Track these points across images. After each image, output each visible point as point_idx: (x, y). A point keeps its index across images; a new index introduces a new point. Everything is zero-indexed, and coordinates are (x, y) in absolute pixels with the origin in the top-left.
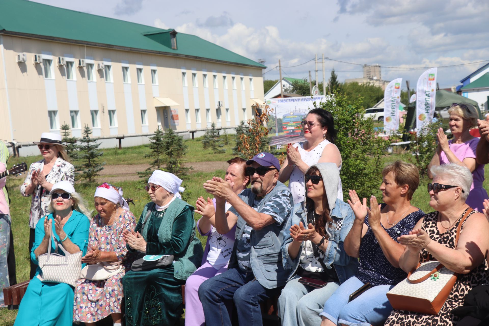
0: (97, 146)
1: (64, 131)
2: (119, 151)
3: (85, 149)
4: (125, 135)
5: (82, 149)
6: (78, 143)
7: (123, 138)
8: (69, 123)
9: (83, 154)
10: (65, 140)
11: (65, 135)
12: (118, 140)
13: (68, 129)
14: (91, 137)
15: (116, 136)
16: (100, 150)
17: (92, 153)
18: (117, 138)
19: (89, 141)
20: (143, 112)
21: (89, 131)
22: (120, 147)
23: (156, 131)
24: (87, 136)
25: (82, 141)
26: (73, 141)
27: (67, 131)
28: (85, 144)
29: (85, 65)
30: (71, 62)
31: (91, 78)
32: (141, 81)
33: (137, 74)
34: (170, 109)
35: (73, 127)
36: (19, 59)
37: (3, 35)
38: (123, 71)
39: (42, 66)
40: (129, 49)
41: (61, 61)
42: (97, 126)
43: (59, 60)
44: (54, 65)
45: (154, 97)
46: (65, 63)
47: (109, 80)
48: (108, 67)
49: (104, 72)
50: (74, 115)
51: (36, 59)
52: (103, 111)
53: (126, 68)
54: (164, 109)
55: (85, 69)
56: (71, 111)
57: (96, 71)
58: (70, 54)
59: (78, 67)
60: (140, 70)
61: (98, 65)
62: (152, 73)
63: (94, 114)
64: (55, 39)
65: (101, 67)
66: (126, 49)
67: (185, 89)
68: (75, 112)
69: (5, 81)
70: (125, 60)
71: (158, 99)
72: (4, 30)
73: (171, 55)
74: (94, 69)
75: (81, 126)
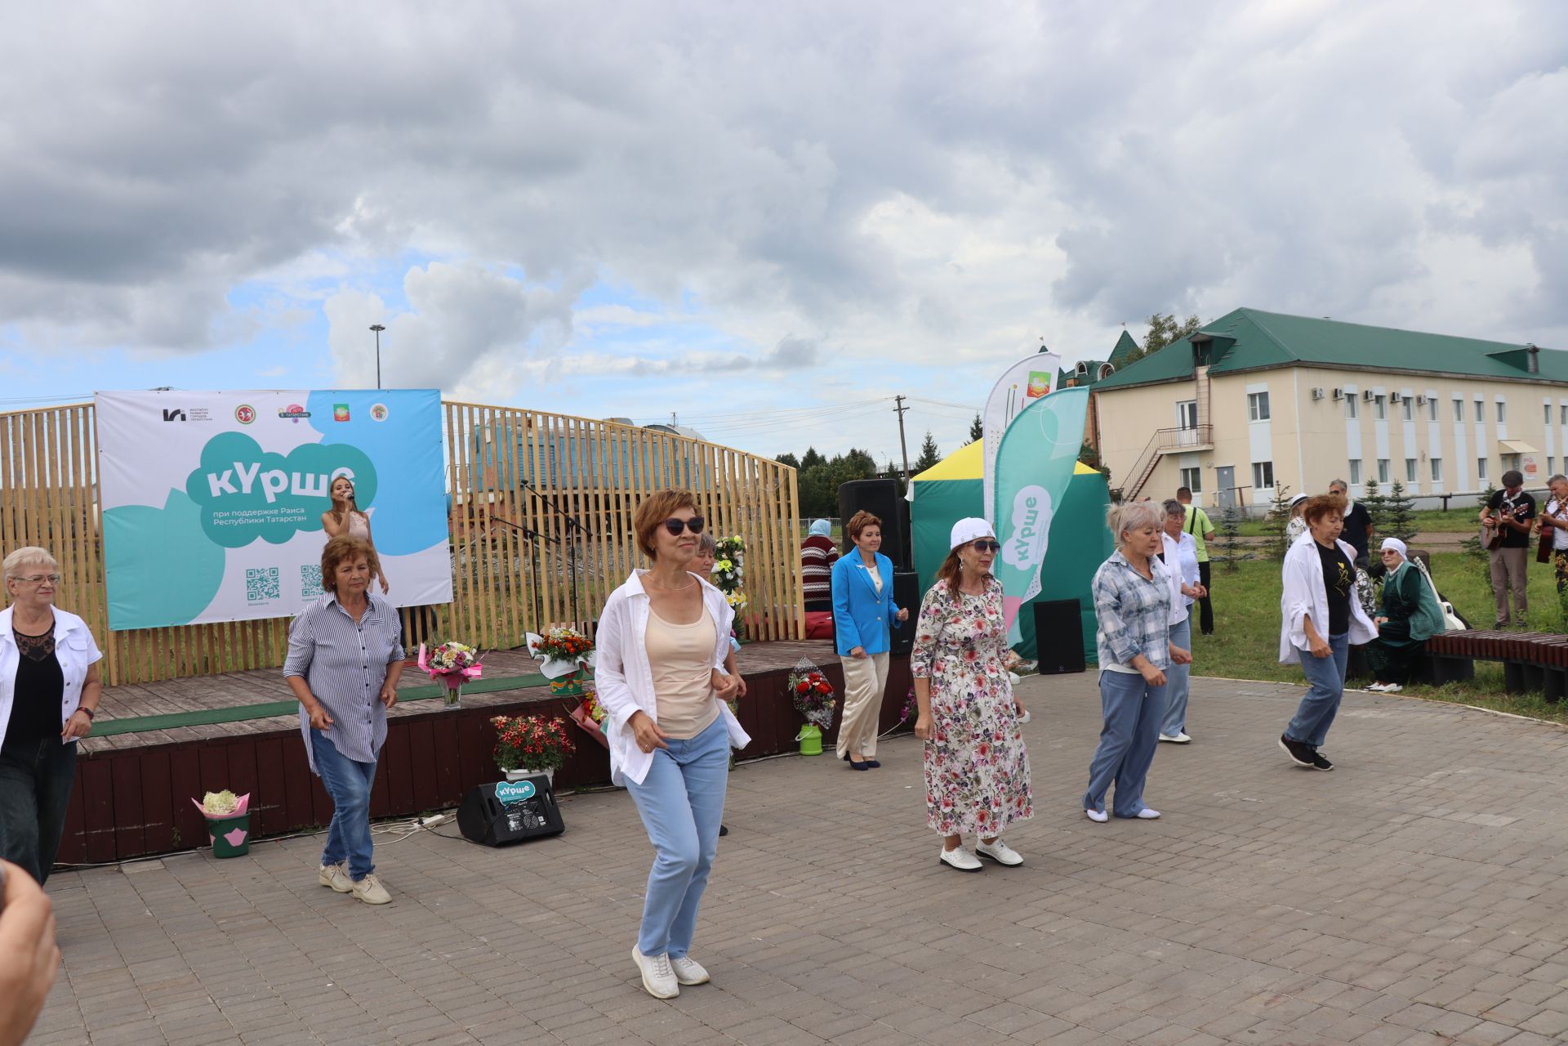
0: (1410, 506)
1: (1370, 488)
2: (1443, 515)
3: (1394, 510)
4: (1453, 493)
5: (1390, 509)
6: (1386, 503)
7: (1450, 497)
8: (1377, 478)
9: (1390, 515)
10: (1371, 499)
11: (1371, 493)
12: (1443, 499)
13: (1375, 485)
14: (1402, 495)
15: (1440, 494)
16: (1413, 512)
17: (1403, 516)
18: (1441, 497)
19: (1399, 500)
20: (1481, 461)
21: (1401, 488)
22: (1445, 509)
23: (1487, 489)
24: (1397, 495)
25: (1391, 500)
26: (1381, 500)
27: (1374, 488)
28: (1394, 504)
29: (1401, 399)
30: (1382, 397)
31: (1409, 417)
32: (1479, 418)
33: (1474, 408)
34: (1524, 457)
35: (1382, 481)
36: (1315, 396)
37: (1297, 366)
38: (1453, 406)
39: (1344, 403)
40: (1464, 376)
41: (1369, 396)
42: (1414, 480)
43: (1366, 395)
44: (1359, 401)
45: (1499, 441)
46: (1374, 398)
47: (1434, 418)
48: (1433, 400)
49: (1427, 407)
50: (1383, 464)
51: (1336, 393)
52: (1423, 461)
53: (1458, 402)
54: (1515, 457)
55: (1400, 405)
56: (1379, 460)
57: (1416, 408)
58: (1381, 386)
59: (1392, 402)
60: (1479, 403)
61: (1419, 399)
62: (1496, 407)
63: (1410, 463)
64: (1363, 367)
65: (1422, 402)
66: (1460, 376)
67: (1549, 429)
68: (1385, 461)
69: (1298, 424)
70: (1457, 391)
71: (1506, 443)
72: (1299, 360)
73: (1529, 381)
74: (1413, 404)
75: (1391, 483)
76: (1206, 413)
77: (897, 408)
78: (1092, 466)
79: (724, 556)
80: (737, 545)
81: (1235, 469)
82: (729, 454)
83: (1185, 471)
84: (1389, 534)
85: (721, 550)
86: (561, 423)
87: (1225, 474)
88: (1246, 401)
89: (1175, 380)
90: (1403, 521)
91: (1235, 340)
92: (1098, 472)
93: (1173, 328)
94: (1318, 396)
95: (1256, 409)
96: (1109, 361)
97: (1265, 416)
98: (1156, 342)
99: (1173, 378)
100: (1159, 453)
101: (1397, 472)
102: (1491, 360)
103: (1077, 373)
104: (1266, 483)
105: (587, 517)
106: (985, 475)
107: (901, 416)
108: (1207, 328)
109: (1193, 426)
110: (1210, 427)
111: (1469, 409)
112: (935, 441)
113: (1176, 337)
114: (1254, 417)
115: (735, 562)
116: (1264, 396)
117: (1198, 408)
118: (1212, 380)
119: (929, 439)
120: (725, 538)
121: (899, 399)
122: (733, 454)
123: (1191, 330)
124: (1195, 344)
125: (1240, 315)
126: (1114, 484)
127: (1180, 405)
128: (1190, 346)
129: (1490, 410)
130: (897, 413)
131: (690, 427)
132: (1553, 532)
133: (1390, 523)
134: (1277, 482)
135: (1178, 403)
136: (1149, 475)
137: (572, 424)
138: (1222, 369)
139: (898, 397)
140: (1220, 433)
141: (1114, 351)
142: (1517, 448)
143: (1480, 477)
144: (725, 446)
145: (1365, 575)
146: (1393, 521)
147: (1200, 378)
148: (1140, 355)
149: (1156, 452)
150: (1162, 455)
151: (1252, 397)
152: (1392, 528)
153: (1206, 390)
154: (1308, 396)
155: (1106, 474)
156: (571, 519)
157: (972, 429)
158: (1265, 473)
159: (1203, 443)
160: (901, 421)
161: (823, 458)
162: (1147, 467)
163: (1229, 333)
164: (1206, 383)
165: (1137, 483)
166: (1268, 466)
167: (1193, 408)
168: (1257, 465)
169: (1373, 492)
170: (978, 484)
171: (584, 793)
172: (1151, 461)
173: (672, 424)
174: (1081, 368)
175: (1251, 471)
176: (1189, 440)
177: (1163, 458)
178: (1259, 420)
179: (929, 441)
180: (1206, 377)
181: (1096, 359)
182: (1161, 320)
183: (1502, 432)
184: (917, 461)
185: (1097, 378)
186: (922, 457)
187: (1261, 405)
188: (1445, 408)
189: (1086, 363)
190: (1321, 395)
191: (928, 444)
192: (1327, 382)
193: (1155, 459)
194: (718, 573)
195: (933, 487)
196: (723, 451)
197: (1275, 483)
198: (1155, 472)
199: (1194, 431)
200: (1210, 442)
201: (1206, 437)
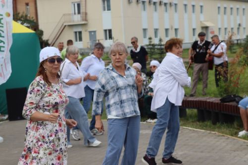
1: (149, 40)
3: (159, 49)
5: (157, 49)
6: (156, 47)
9: (158, 51)
10: (150, 45)
11: (150, 42)
14: (163, 43)
19: (161, 45)
20: (194, 30)
21: (162, 40)
25: (159, 45)
26: (153, 45)
27: (151, 40)
28: (159, 47)
29: (163, 4)
30: (156, 2)
31: (166, 11)
32: (193, 12)
33: (191, 8)
34: (210, 28)
35: (155, 38)
36: (129, 1)
38: (184, 7)
39: (141, 5)
43: (150, 1)
44: (147, 4)
45: (201, 21)
46: (153, 3)
47: (176, 12)
48: (176, 4)
49: (173, 7)
50: (156, 31)
51: (138, 0)
52: (172, 29)
53: (186, 5)
54: (206, 28)
55: (163, 6)
56: (155, 29)
59: (160, 5)
60: (193, 6)
61: (170, 4)
62: (200, 7)
63: (167, 30)
65: (172, 5)
67: (219, 17)
68: (157, 29)
69: (122, 13)
70: (186, 1)
71: (203, 22)
74: (168, 6)
75: (158, 38)
76: (84, 8)
81: (96, 32)
83: (76, 33)
87: (93, 34)
88: (101, 3)
94: (131, 1)
95: (105, 6)
97: (109, 9)
100: (65, 24)
101: (161, 34)
104: (109, 38)
110: (86, 14)
114: (104, 10)
116: (108, 1)
117: (81, 5)
126: (45, 38)
129: (198, 9)
132: (213, 58)
135: (72, 3)
136: (60, 34)
140: (89, 17)
142: (207, 24)
143: (193, 36)
145: (145, 76)
146: (159, 54)
149: (63, 24)
150: (65, 26)
151: (104, 1)
154: (126, 1)
155: (41, 33)
158: (109, 34)
159: (83, 20)
162: (60, 30)
165: (55, 37)
166: (110, 31)
167: (79, 5)
168: (105, 31)
172: (61, 28)
175: (103, 33)
176: (77, 19)
177: (66, 28)
178: (106, 11)
183: (202, 18)
187: (107, 5)
188: (180, 7)
193: (63, 27)
197: (113, 38)
198: (63, 33)
199: (79, 15)
200: (86, 20)
201: (84, 18)
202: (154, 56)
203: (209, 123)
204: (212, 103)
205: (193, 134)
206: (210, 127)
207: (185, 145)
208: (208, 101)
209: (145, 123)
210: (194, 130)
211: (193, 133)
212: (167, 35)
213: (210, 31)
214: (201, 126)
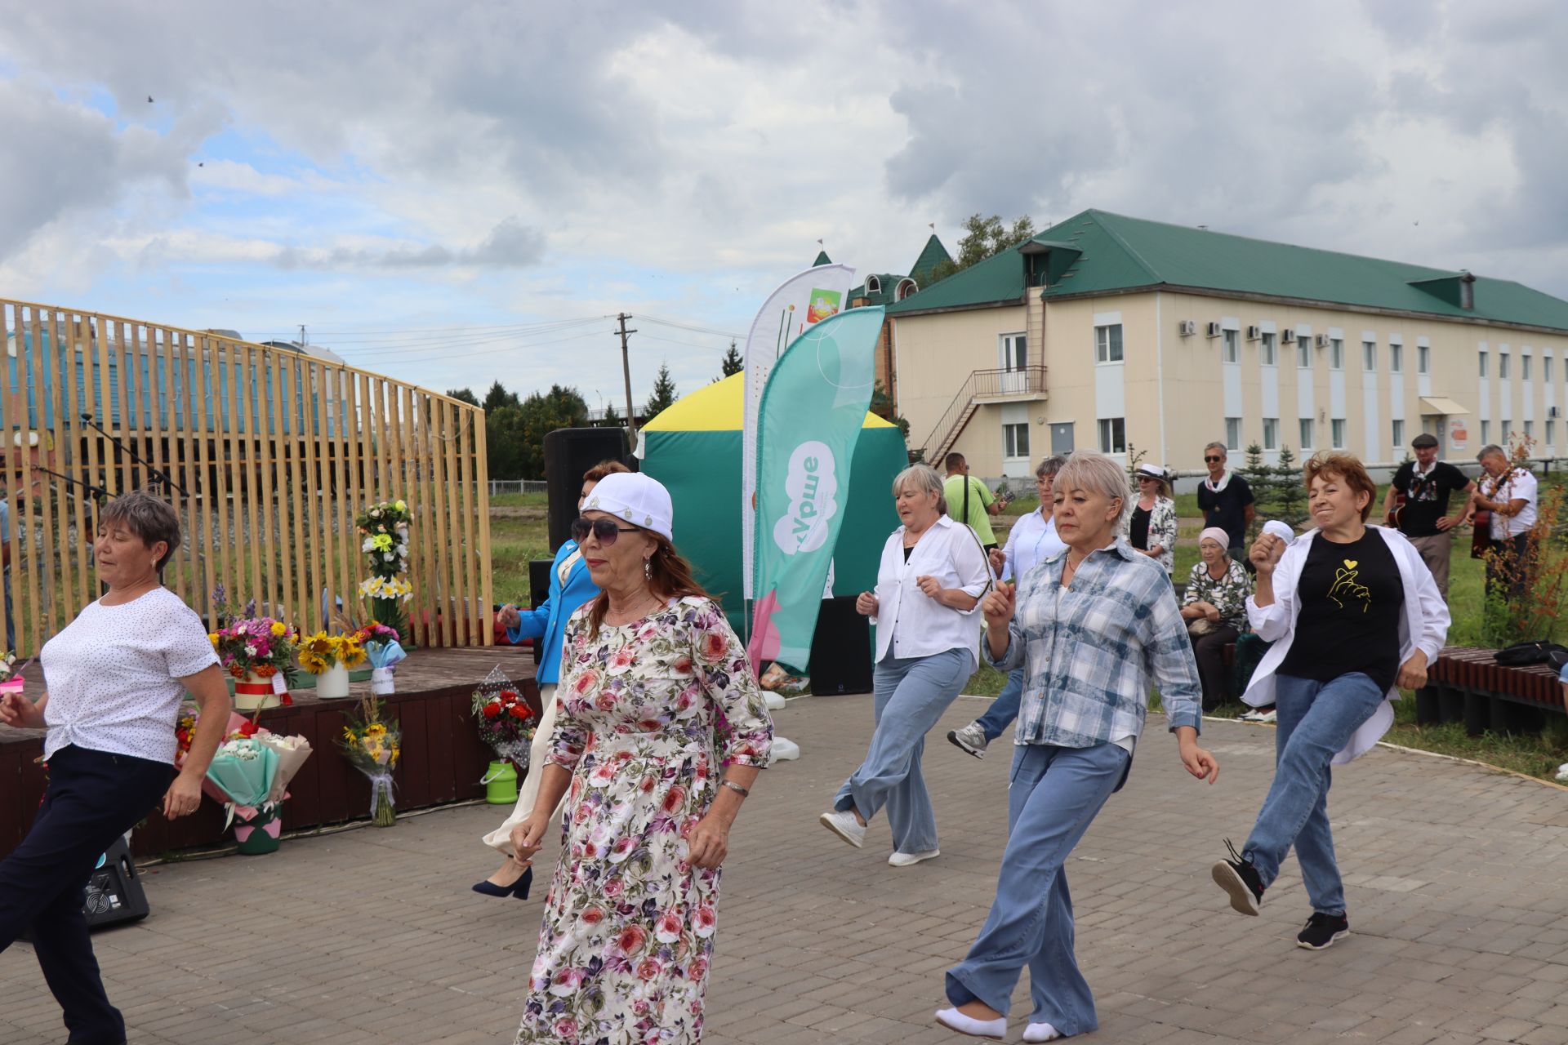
1: (1251, 455)
3: (1281, 486)
5: (1276, 484)
6: (1272, 477)
8: (1261, 443)
9: (1277, 493)
10: (1253, 470)
11: (1253, 463)
13: (1258, 453)
14: (1292, 466)
17: (1293, 493)
19: (1288, 473)
20: (1397, 424)
21: (1290, 456)
24: (1286, 465)
25: (1278, 473)
26: (1264, 472)
27: (1256, 456)
28: (1282, 478)
29: (1295, 339)
30: (1270, 335)
31: (1305, 363)
32: (1396, 367)
33: (1390, 353)
34: (1451, 420)
35: (1267, 448)
36: (1184, 331)
37: (1162, 291)
38: (1363, 350)
39: (1220, 342)
40: (1378, 311)
41: (1254, 333)
42: (1309, 447)
43: (1251, 332)
44: (1241, 339)
45: (1420, 398)
46: (1260, 336)
47: (1337, 365)
48: (1337, 342)
49: (1328, 351)
50: (1270, 425)
51: (1211, 329)
52: (1322, 421)
53: (1370, 344)
54: (1440, 419)
55: (1294, 346)
56: (1264, 419)
57: (1314, 351)
58: (1270, 321)
59: (1283, 343)
60: (1396, 347)
61: (1319, 340)
62: (1417, 354)
63: (1305, 423)
64: (1247, 295)
65: (1323, 343)
66: (1373, 310)
67: (1484, 384)
68: (1272, 420)
69: (1159, 368)
70: (1369, 330)
71: (1427, 400)
72: (1164, 283)
73: (1461, 319)
74: (1311, 345)
75: (1278, 449)
76: (1038, 351)
77: (620, 330)
78: (884, 417)
79: (381, 528)
80: (400, 513)
81: (1075, 428)
82: (390, 387)
83: (1009, 428)
84: (1275, 517)
85: (378, 521)
86: (143, 334)
87: (1063, 432)
88: (1092, 337)
89: (999, 305)
90: (1294, 500)
91: (1080, 253)
92: (894, 426)
93: (997, 234)
94: (1188, 331)
95: (1105, 346)
96: (910, 276)
97: (1116, 356)
98: (974, 253)
99: (996, 302)
100: (975, 402)
101: (1287, 435)
102: (1413, 290)
103: (867, 291)
104: (1115, 446)
105: (182, 471)
106: (745, 425)
107: (625, 341)
108: (1042, 236)
109: (1021, 366)
110: (1043, 369)
111: (1383, 354)
112: (672, 378)
113: (1001, 247)
114: (1102, 357)
115: (397, 538)
116: (1116, 329)
117: (1028, 343)
118: (1047, 306)
119: (664, 375)
120: (383, 504)
121: (622, 318)
122: (396, 387)
123: (1021, 236)
124: (1027, 257)
125: (1089, 220)
126: (913, 443)
127: (1004, 338)
128: (1020, 259)
129: (1410, 356)
130: (619, 337)
131: (325, 347)
132: (1490, 518)
133: (1276, 503)
134: (1130, 445)
135: (1002, 335)
136: (960, 432)
137: (160, 336)
138: (1061, 292)
139: (622, 315)
140: (1054, 379)
141: (918, 262)
142: (1443, 407)
143: (1395, 444)
144: (384, 374)
145: (1241, 570)
146: (1281, 499)
147: (1032, 302)
148: (952, 269)
149: (971, 401)
150: (978, 406)
151: (1101, 330)
152: (1278, 509)
153: (1040, 318)
154: (1174, 331)
155: (903, 428)
156: (157, 472)
157: (725, 362)
158: (1115, 432)
159: (1034, 390)
160: (625, 348)
161: (515, 397)
162: (958, 421)
163: (1073, 243)
164: (1040, 310)
165: (945, 443)
166: (1119, 424)
167: (1021, 343)
168: (1104, 423)
169: (1255, 461)
170: (736, 437)
171: (175, 861)
172: (964, 412)
173: (301, 342)
174: (873, 283)
175: (1095, 432)
176: (1015, 385)
177: (980, 409)
178: (1108, 362)
179: (664, 377)
180: (1039, 302)
181: (893, 272)
182: (982, 222)
183: (1425, 386)
184: (647, 404)
185: (893, 298)
186: (653, 399)
187: (1111, 341)
188: (1353, 352)
189: (879, 276)
190: (1191, 330)
191: (663, 381)
192: (1200, 312)
193: (969, 411)
194: (372, 552)
195: (673, 439)
196: (381, 382)
197: (1127, 446)
198: (968, 426)
199: (1022, 375)
200: (1043, 389)
201: (1038, 383)
202: (1263, 508)
203: (1455, 731)
204: (1467, 664)
205: (1402, 765)
206: (1459, 743)
207: (1374, 798)
208: (1454, 657)
209: (1239, 720)
210: (1404, 752)
211: (1401, 759)
212: (1305, 441)
213: (1450, 429)
214: (1426, 738)
